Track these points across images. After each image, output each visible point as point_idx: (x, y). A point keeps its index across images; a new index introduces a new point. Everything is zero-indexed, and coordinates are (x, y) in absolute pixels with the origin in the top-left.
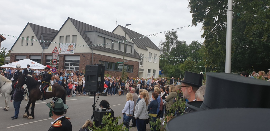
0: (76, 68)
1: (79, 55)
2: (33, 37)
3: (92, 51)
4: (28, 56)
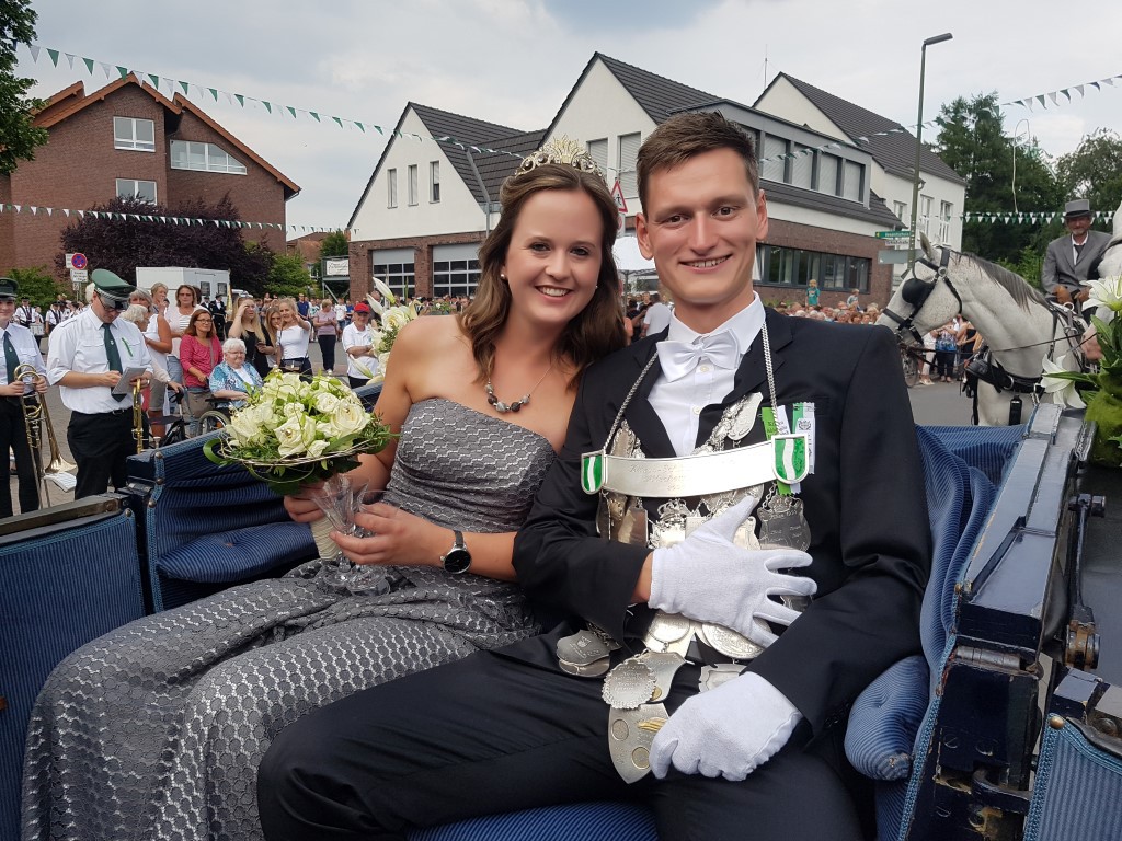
2: (435, 164)
4: (425, 248)
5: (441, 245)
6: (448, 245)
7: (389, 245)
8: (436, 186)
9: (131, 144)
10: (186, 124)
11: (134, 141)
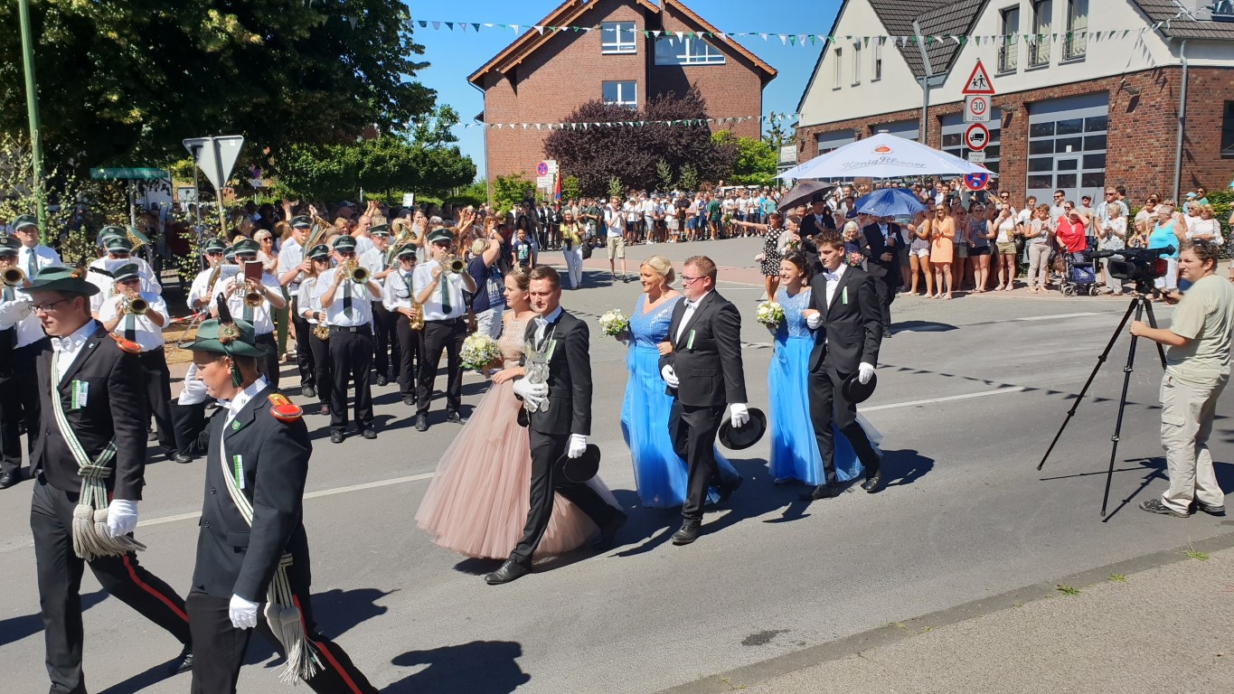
0: (1089, 162)
1: (1106, 92)
3: (1180, 53)
4: (865, 128)
5: (880, 125)
6: (887, 123)
7: (832, 128)
8: (879, 62)
9: (615, 48)
10: (669, 20)
11: (618, 43)
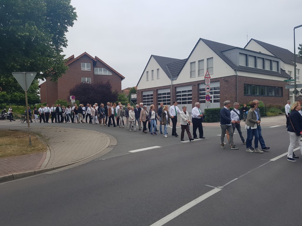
0: (214, 97)
1: (219, 81)
2: (158, 69)
3: (236, 73)
4: (156, 90)
5: (160, 89)
6: (162, 89)
7: (146, 90)
9: (85, 69)
10: (98, 64)
